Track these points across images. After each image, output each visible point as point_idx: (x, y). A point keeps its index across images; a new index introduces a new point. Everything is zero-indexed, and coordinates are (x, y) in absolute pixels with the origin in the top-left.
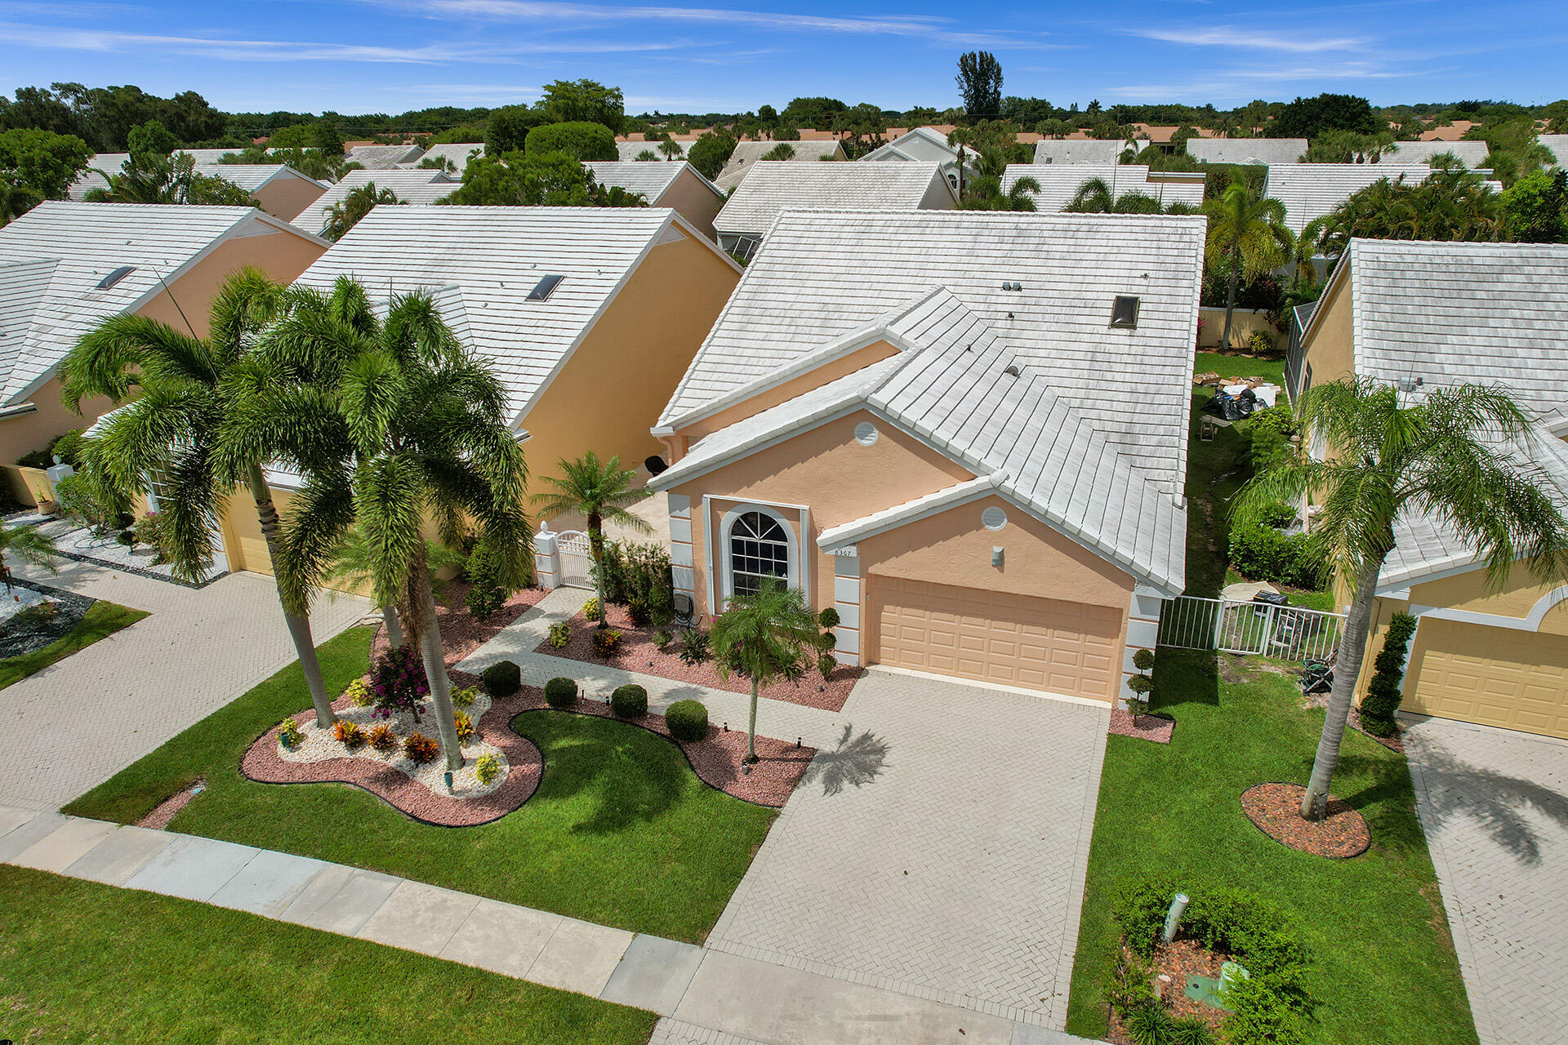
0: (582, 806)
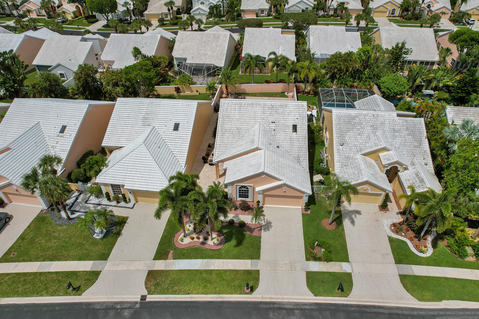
0: (233, 242)
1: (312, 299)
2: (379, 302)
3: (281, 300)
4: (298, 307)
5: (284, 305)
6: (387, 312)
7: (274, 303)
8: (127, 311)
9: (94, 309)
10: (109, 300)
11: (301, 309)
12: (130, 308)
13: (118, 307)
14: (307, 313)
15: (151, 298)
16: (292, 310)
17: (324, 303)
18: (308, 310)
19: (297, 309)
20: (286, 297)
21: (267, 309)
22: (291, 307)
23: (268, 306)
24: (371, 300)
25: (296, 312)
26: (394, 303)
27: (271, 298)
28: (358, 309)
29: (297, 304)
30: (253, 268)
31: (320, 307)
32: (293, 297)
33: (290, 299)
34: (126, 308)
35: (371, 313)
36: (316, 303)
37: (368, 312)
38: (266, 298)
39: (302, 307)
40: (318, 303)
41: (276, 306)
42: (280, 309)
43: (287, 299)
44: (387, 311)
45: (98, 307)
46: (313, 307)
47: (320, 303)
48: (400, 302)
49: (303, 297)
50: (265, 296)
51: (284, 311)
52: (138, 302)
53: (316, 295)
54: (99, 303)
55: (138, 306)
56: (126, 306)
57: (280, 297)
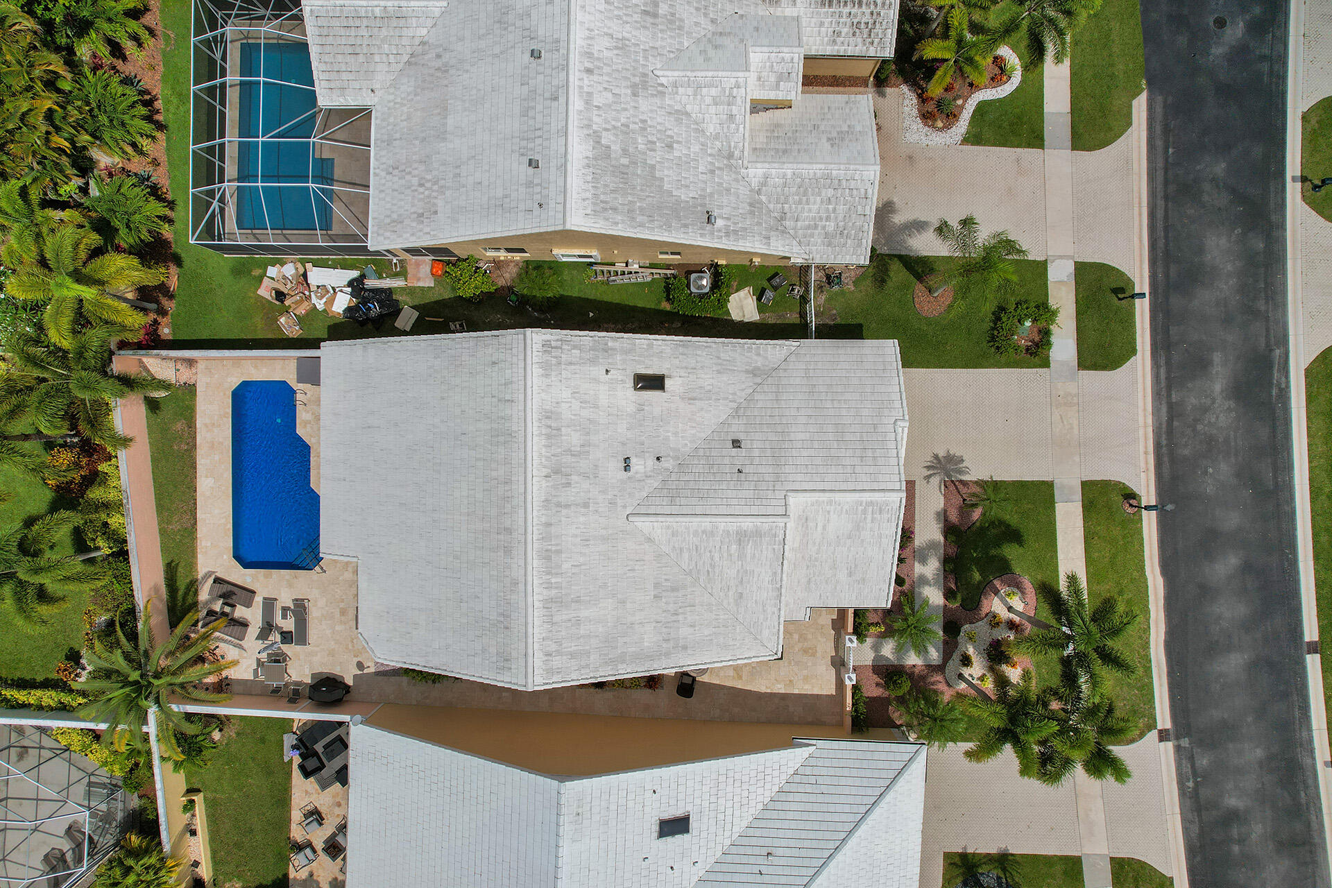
1: (1143, 359)
2: (1140, 215)
3: (1150, 429)
4: (1164, 392)
5: (1160, 424)
6: (1163, 202)
7: (1158, 446)
8: (1198, 763)
9: (1202, 834)
10: (1177, 810)
11: (1169, 388)
12: (1191, 758)
13: (1191, 784)
14: (1177, 375)
15: (1164, 718)
16: (1171, 406)
17: (1151, 336)
18: (1168, 372)
19: (1169, 396)
20: (1141, 419)
21: (1173, 461)
22: (1164, 409)
23: (1166, 459)
24: (1136, 230)
25: (1174, 397)
26: (1140, 181)
27: (1146, 453)
28: (1160, 263)
29: (1157, 395)
30: (1078, 496)
31: (1161, 345)
32: (1141, 404)
33: (1145, 410)
34: (1193, 767)
35: (1166, 237)
36: (1152, 353)
37: (1166, 244)
38: (1147, 463)
39: (1163, 384)
40: (1152, 349)
41: (1164, 442)
42: (1170, 432)
43: (1145, 416)
44: (1161, 203)
45: (1195, 829)
46: (1162, 362)
47: (1151, 345)
48: (1135, 166)
49: (1140, 380)
50: (1142, 465)
51: (1176, 423)
52: (1176, 744)
53: (1134, 351)
54: (1186, 830)
55: (1185, 742)
56: (1187, 768)
57: (1141, 432)
